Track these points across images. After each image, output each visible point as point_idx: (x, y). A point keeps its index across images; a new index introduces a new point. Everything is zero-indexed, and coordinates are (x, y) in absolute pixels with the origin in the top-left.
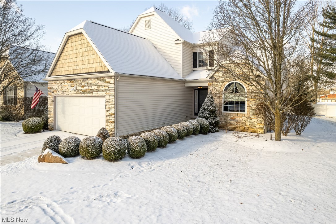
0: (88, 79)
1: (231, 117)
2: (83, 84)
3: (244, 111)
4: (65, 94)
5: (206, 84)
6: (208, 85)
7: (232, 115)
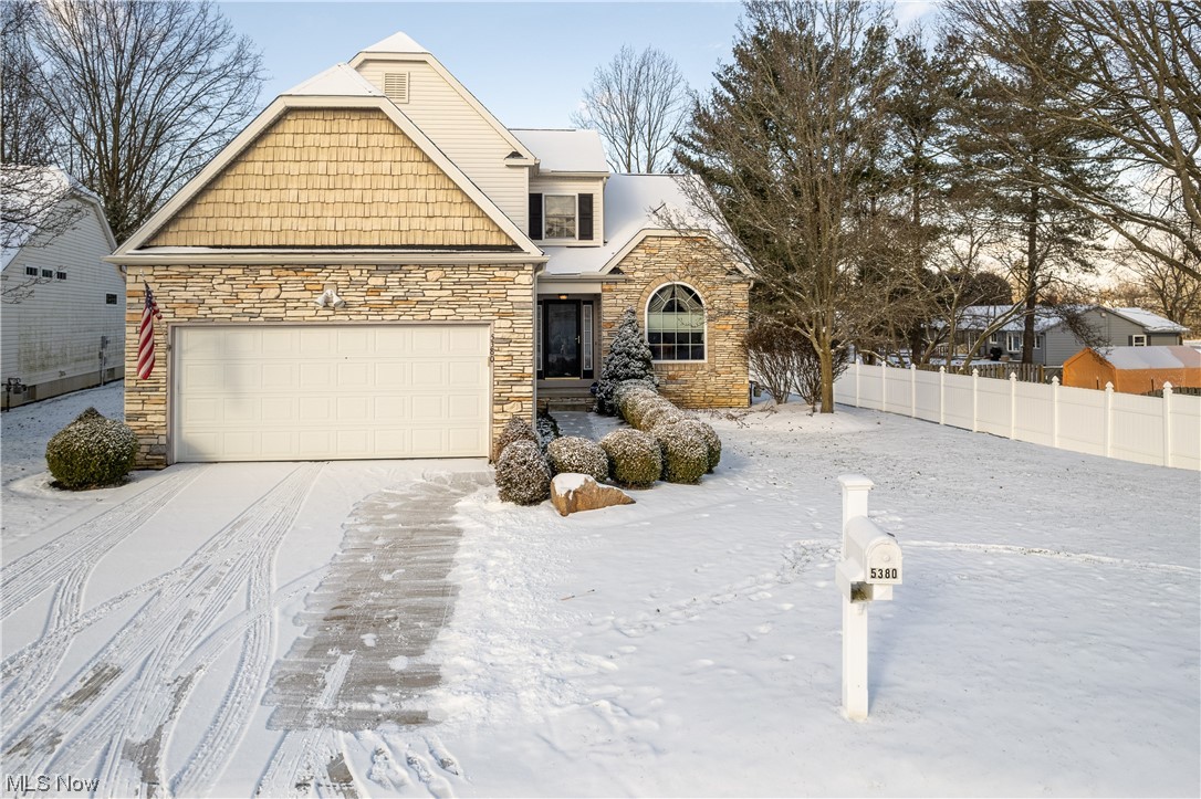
0: (402, 266)
1: (670, 373)
2: (373, 281)
3: (702, 357)
4: (261, 319)
5: (596, 289)
6: (603, 290)
7: (670, 368)
